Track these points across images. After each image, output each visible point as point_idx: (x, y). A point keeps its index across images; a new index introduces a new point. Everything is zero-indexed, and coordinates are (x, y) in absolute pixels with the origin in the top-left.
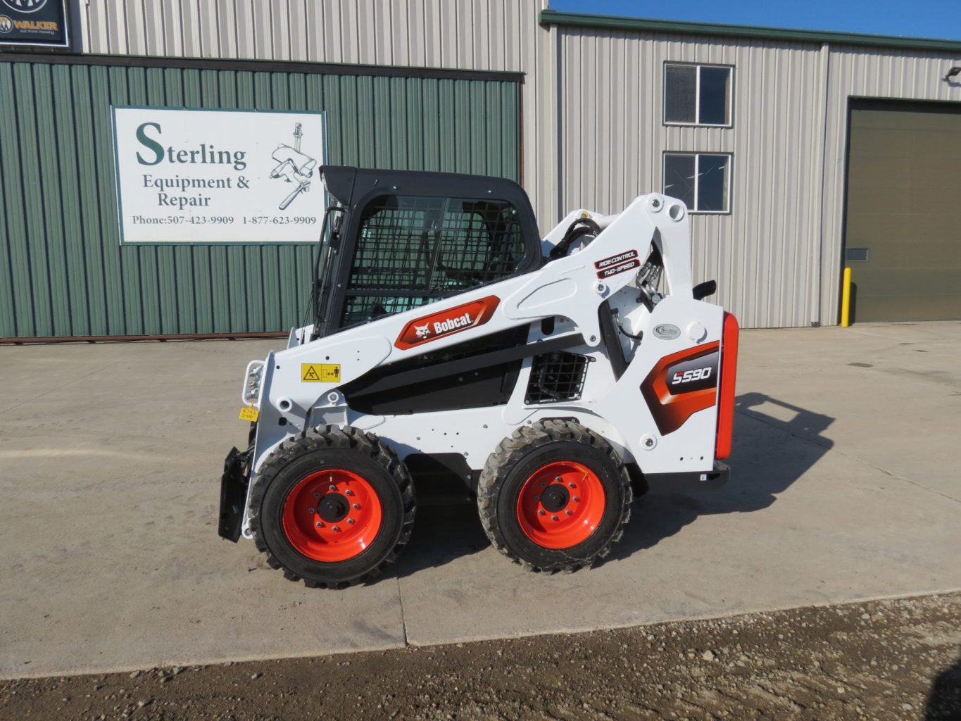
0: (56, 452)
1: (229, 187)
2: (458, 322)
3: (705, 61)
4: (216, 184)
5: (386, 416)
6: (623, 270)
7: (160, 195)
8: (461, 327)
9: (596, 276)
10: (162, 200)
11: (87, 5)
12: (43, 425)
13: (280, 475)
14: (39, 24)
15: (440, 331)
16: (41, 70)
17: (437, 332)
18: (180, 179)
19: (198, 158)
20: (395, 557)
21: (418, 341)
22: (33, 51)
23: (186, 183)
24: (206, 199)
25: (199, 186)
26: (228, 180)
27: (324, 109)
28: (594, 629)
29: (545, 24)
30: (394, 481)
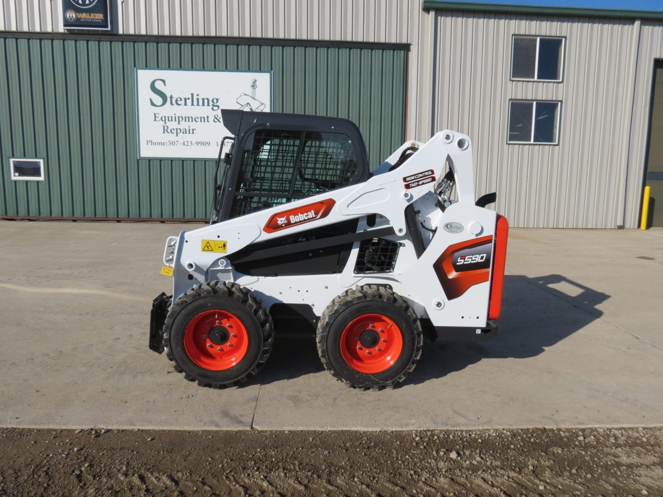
0: (75, 291)
1: (208, 121)
2: (306, 216)
4: (199, 120)
5: (260, 277)
6: (423, 184)
7: (164, 126)
8: (309, 219)
9: (404, 187)
10: (165, 130)
11: (122, 2)
12: (73, 273)
14: (92, 15)
15: (294, 222)
16: (93, 45)
17: (292, 222)
18: (177, 116)
19: (189, 102)
20: (257, 370)
21: (279, 227)
22: (89, 33)
23: (181, 119)
24: (193, 130)
25: (189, 121)
26: (208, 117)
27: (272, 70)
28: (380, 430)
29: (427, 9)
30: (257, 320)
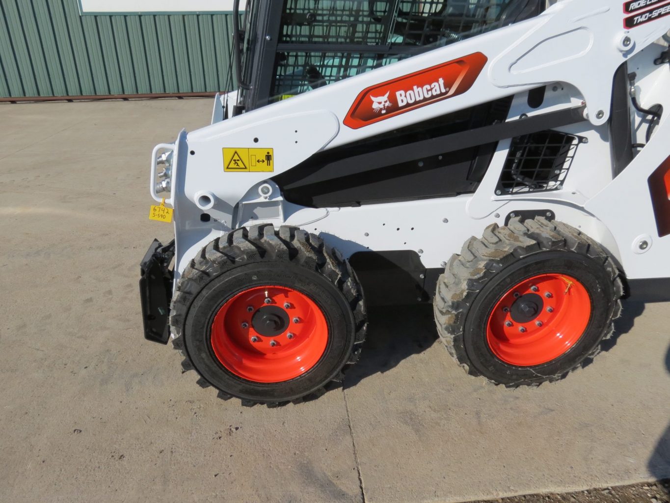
2: (428, 91)
5: (330, 209)
6: (660, 16)
8: (433, 97)
9: (622, 23)
12: (14, 181)
13: (204, 292)
15: (405, 103)
17: (401, 104)
20: (342, 376)
21: (374, 116)
28: (588, 488)
30: (343, 299)
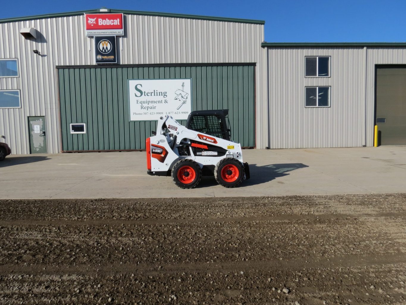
1: (162, 103)
3: (320, 55)
4: (158, 102)
7: (141, 106)
10: (142, 108)
11: (122, 50)
14: (109, 57)
16: (109, 70)
18: (147, 101)
19: (153, 94)
22: (107, 65)
23: (149, 102)
24: (155, 107)
25: (153, 103)
26: (162, 101)
27: (191, 78)
29: (263, 46)
